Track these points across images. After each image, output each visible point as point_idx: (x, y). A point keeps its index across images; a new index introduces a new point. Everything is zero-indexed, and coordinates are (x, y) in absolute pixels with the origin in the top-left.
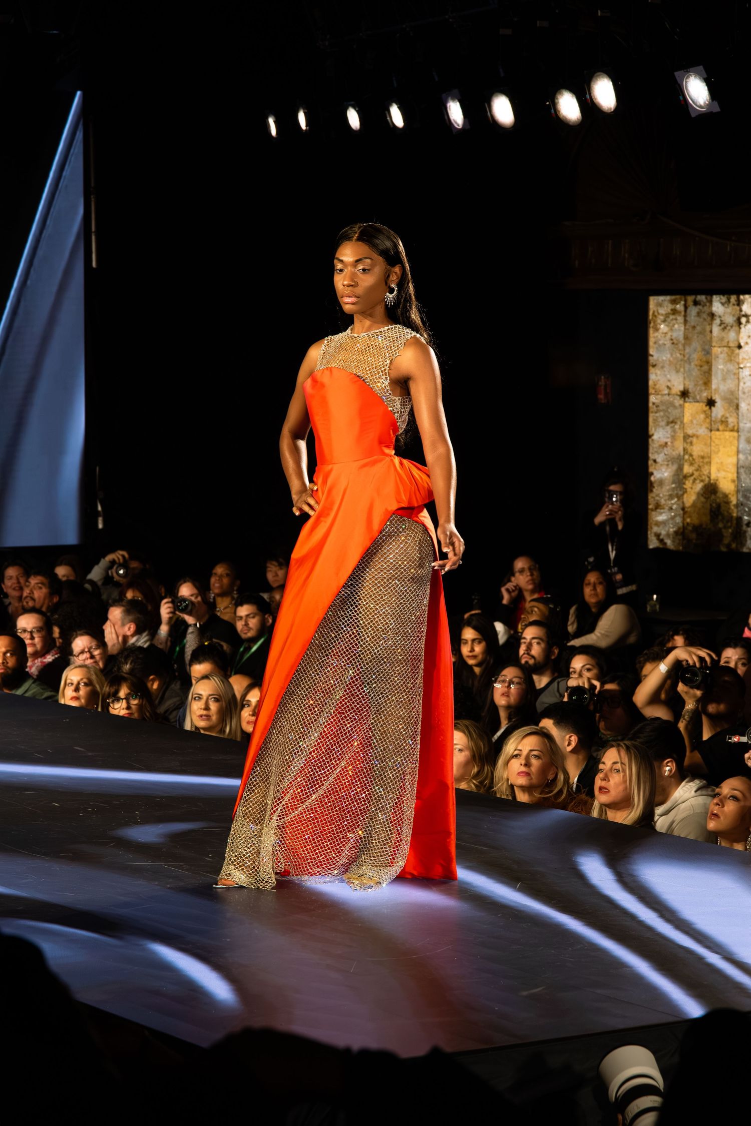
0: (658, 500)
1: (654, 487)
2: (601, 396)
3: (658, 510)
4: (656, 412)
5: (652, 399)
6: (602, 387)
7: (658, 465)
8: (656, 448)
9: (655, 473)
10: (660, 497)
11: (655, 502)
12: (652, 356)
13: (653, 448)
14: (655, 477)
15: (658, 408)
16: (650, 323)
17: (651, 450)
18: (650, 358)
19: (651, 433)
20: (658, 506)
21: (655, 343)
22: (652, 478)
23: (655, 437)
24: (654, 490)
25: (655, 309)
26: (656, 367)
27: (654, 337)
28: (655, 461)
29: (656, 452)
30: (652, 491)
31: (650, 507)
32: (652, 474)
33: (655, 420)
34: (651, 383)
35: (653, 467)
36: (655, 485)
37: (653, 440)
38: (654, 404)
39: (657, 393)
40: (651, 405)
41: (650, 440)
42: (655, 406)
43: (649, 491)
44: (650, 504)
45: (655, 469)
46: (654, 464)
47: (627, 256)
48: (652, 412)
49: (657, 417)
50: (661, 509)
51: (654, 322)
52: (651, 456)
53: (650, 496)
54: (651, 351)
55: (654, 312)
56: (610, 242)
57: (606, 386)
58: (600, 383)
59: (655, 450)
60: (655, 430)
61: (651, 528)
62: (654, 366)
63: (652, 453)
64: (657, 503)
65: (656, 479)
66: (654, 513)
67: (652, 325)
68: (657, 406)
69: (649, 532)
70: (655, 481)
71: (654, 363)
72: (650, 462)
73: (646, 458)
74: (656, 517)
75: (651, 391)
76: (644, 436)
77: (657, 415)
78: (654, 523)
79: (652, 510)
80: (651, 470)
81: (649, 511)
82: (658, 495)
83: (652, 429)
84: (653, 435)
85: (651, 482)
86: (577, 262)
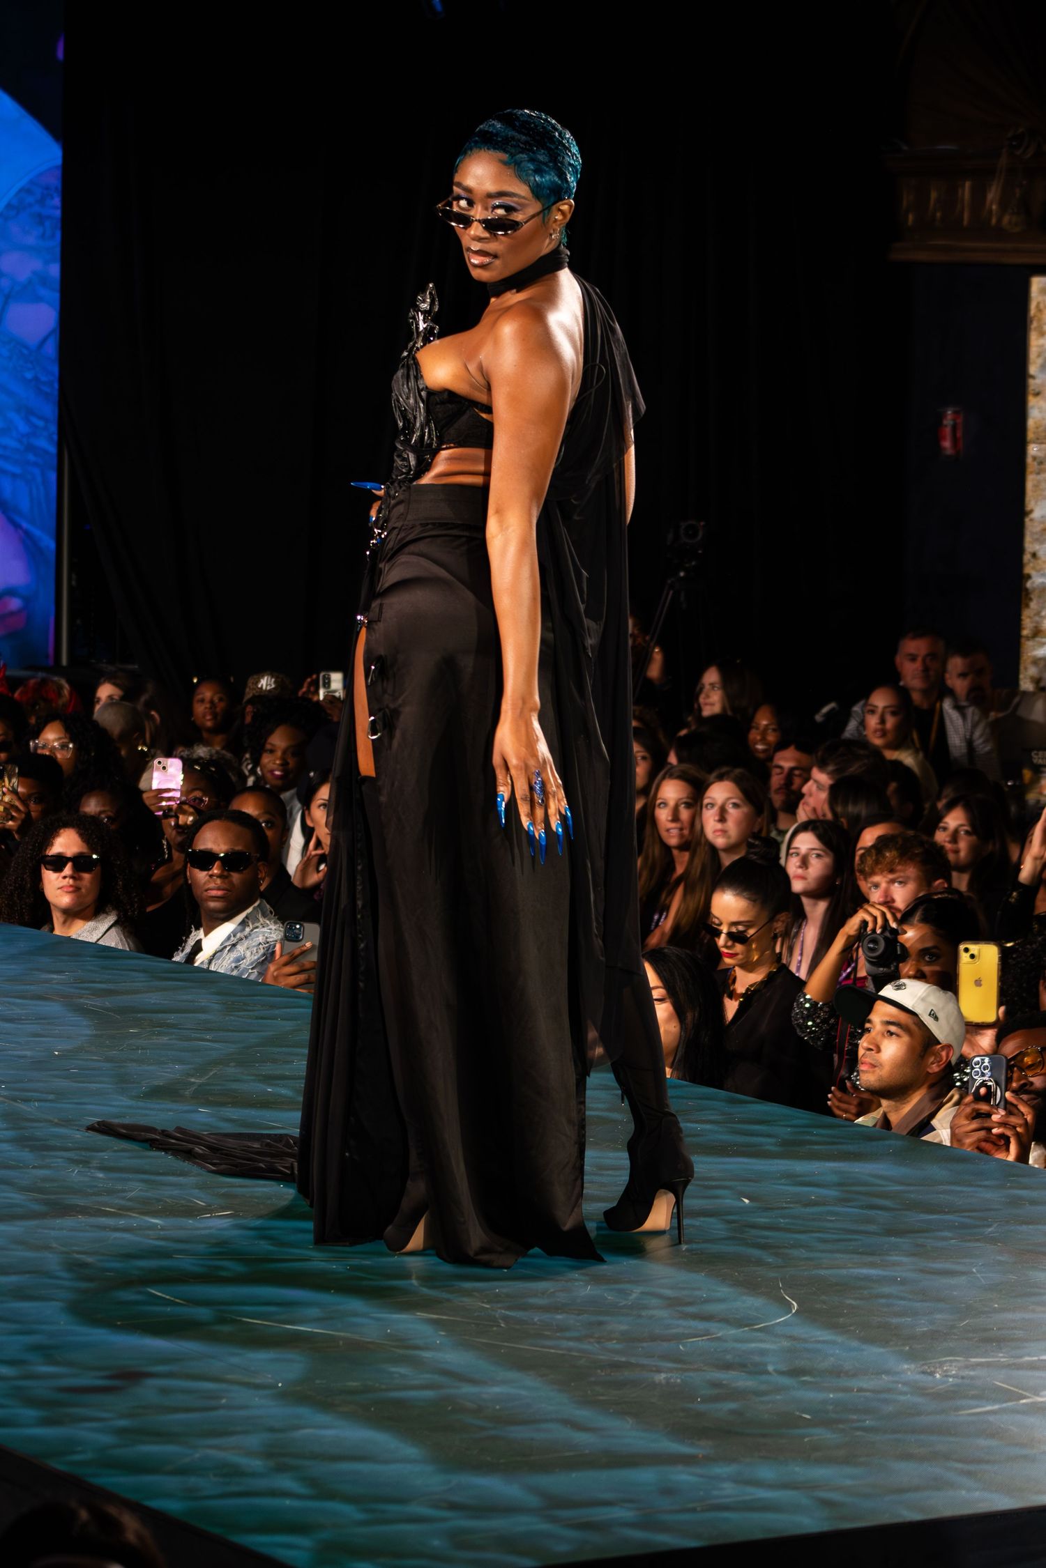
0: (1037, 622)
1: (1031, 599)
2: (947, 444)
3: (1037, 639)
4: (1038, 473)
5: (1033, 450)
6: (948, 431)
7: (1040, 562)
8: (1036, 533)
9: (1033, 573)
10: (1041, 617)
11: (1034, 625)
12: (1033, 377)
13: (1033, 533)
14: (1033, 582)
15: (1042, 467)
16: (1031, 322)
17: (1028, 539)
18: (1031, 382)
19: (1028, 508)
20: (1037, 633)
21: (1039, 356)
22: (1029, 585)
23: (1036, 514)
24: (1033, 605)
25: (1040, 299)
26: (1038, 398)
27: (1038, 346)
28: (1034, 555)
29: (1037, 540)
30: (1027, 606)
31: (1025, 632)
32: (1029, 577)
33: (1036, 486)
34: (1031, 423)
35: (1031, 565)
36: (1032, 596)
37: (1031, 520)
38: (1034, 458)
39: (1038, 441)
40: (1029, 460)
41: (1027, 520)
42: (1035, 463)
43: (1023, 606)
44: (1024, 629)
45: (1034, 568)
46: (1032, 560)
47: (994, 207)
48: (1031, 473)
49: (1039, 482)
50: (1042, 638)
51: (1039, 320)
52: (1030, 545)
53: (1026, 614)
54: (1033, 369)
55: (1038, 304)
56: (968, 184)
57: (954, 428)
58: (945, 422)
59: (1036, 536)
60: (1036, 502)
61: (1026, 669)
62: (1037, 394)
63: (1031, 543)
64: (1036, 627)
65: (1035, 585)
66: (1030, 643)
67: (1034, 325)
68: (1041, 463)
69: (1021, 676)
70: (1034, 589)
71: (1037, 390)
72: (1027, 557)
73: (1020, 550)
74: (1034, 649)
75: (1030, 435)
76: (1018, 512)
77: (1039, 477)
78: (1029, 661)
79: (1028, 638)
80: (1027, 570)
81: (1023, 640)
82: (1038, 614)
83: (1031, 502)
84: (1031, 511)
85: (1027, 590)
86: (911, 217)
